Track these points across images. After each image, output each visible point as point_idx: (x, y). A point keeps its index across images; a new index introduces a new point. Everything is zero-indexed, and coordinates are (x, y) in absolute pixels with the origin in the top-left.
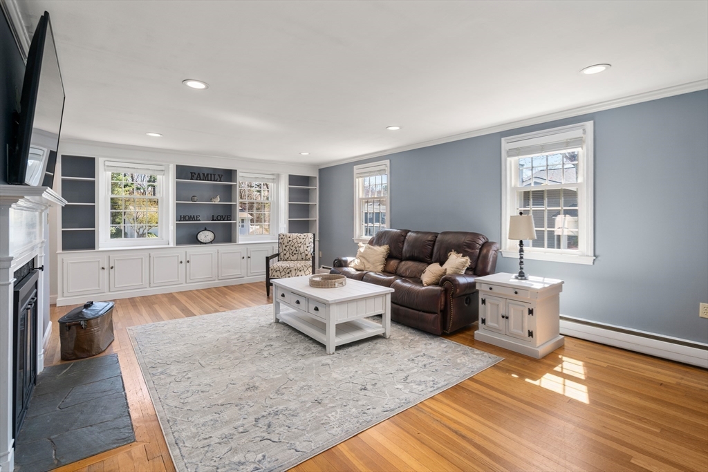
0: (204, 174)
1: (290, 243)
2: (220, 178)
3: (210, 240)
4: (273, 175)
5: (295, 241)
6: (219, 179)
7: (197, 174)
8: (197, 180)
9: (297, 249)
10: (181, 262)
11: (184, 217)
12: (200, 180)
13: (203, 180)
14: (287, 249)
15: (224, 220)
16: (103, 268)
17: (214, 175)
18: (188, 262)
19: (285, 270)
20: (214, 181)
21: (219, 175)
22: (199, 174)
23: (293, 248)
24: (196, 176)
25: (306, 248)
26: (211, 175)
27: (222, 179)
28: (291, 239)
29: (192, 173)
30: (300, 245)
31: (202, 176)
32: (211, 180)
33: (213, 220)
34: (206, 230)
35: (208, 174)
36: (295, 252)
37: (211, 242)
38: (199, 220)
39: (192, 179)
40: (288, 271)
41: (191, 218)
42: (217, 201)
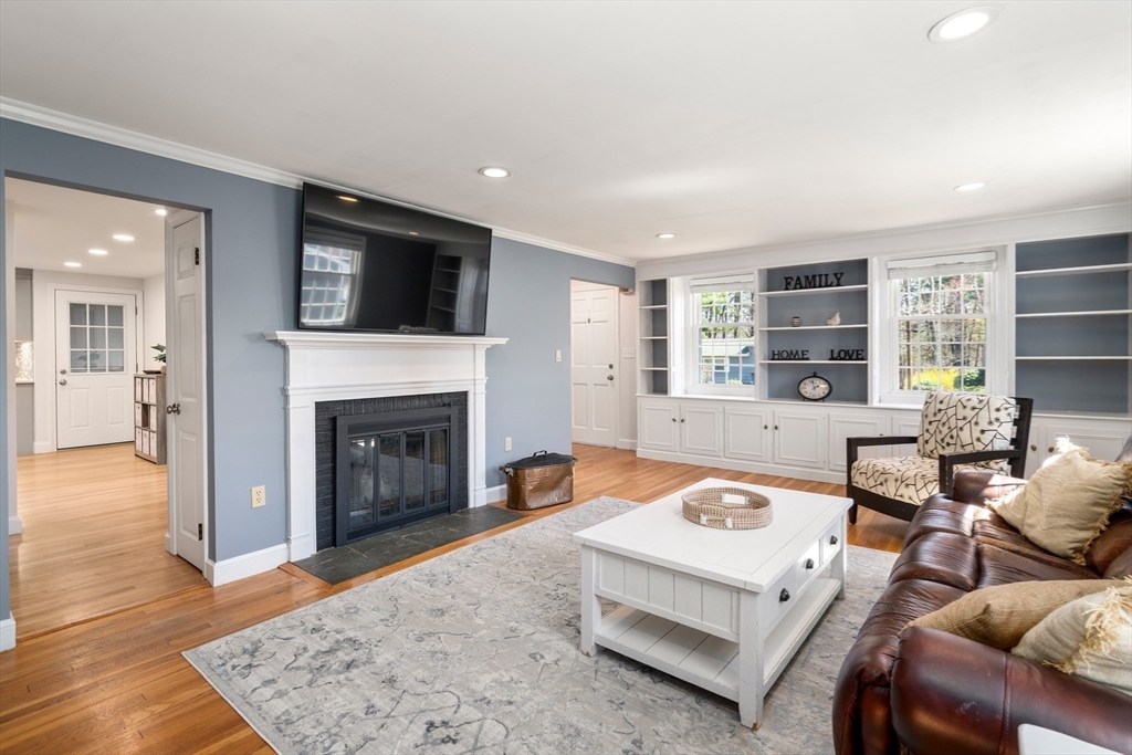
0: (807, 277)
1: (939, 416)
2: (838, 279)
3: (823, 395)
4: (988, 250)
5: (951, 412)
6: (835, 282)
7: (795, 279)
8: (795, 289)
9: (954, 433)
10: (766, 427)
11: (780, 354)
12: (801, 288)
13: (806, 288)
14: (932, 428)
15: (850, 359)
16: (674, 420)
17: (827, 275)
18: (776, 428)
19: (877, 474)
20: (827, 286)
21: (835, 275)
22: (798, 278)
23: (945, 430)
24: (793, 284)
25: (976, 434)
26: (820, 276)
27: (841, 281)
28: (943, 407)
29: (786, 279)
30: (960, 424)
31: (803, 281)
32: (820, 286)
33: (832, 359)
34: (815, 376)
35: (814, 277)
36: (948, 440)
37: (822, 399)
38: (808, 359)
39: (787, 289)
40: (882, 479)
41: (792, 356)
42: (836, 323)
